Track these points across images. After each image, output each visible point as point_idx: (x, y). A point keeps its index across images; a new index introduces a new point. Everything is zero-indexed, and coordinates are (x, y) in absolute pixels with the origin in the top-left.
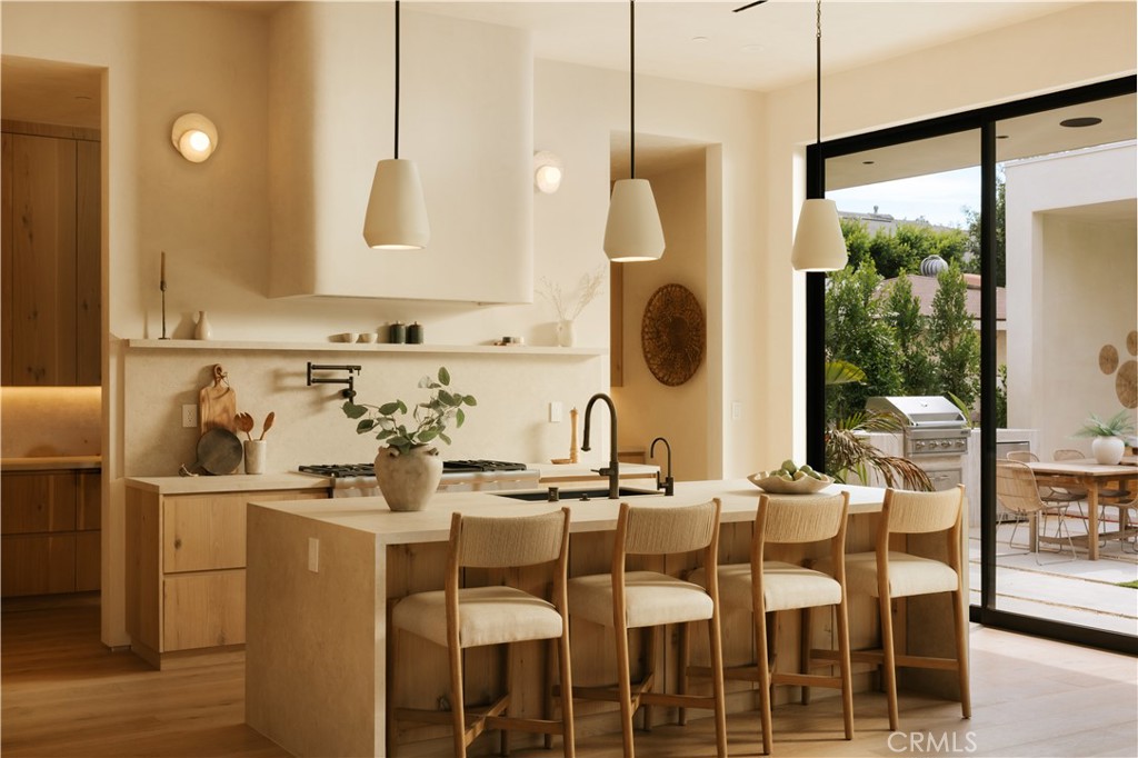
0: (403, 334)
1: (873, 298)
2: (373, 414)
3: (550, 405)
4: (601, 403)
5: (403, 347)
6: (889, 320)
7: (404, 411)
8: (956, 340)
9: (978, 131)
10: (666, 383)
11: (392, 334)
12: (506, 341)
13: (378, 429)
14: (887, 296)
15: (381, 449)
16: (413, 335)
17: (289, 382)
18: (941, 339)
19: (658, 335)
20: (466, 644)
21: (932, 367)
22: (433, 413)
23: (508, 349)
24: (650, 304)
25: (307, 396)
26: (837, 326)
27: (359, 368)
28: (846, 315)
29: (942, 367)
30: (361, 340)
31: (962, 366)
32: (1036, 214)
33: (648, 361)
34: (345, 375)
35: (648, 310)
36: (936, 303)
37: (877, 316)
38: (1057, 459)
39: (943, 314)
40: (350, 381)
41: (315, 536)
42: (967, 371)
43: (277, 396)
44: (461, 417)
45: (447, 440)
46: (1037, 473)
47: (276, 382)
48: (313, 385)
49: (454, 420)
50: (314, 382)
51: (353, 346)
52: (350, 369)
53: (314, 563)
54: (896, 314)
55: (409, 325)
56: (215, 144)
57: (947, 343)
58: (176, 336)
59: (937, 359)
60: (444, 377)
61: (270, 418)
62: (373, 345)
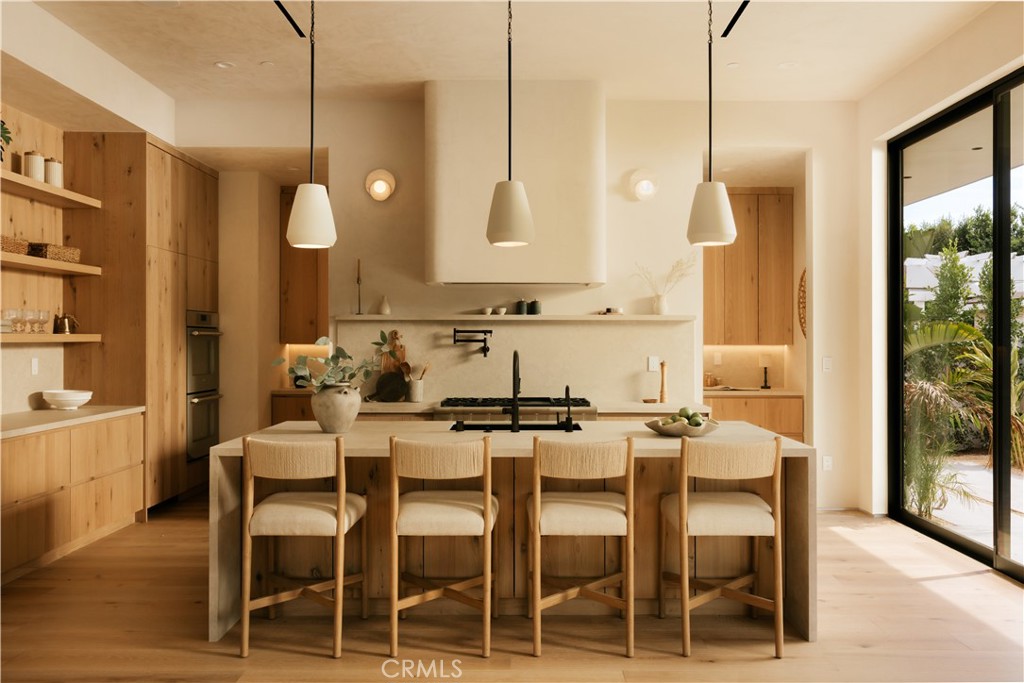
0: (525, 308)
3: (648, 359)
5: (525, 317)
11: (518, 308)
12: (609, 310)
16: (533, 308)
17: (444, 341)
23: (608, 317)
25: (455, 352)
27: (490, 332)
30: (494, 312)
34: (481, 336)
40: (484, 341)
43: (436, 351)
47: (436, 342)
48: (458, 343)
50: (458, 341)
51: (488, 316)
52: (485, 332)
55: (530, 302)
56: (393, 186)
58: (370, 313)
62: (503, 314)
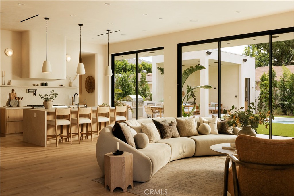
0: (44, 84)
1: (129, 78)
2: (43, 96)
4: (76, 94)
5: (45, 86)
6: (132, 82)
7: (47, 95)
8: (144, 86)
9: (136, 54)
10: (89, 93)
11: (42, 85)
12: (61, 85)
13: (44, 98)
14: (132, 78)
15: (44, 101)
16: (46, 84)
18: (142, 85)
19: (88, 84)
20: (57, 125)
21: (140, 90)
22: (52, 96)
23: (62, 87)
24: (86, 79)
26: (122, 83)
28: (124, 81)
29: (142, 90)
31: (145, 90)
32: (157, 63)
33: (86, 89)
35: (86, 80)
36: (141, 78)
37: (130, 81)
38: (157, 106)
39: (142, 81)
40: (35, 92)
41: (35, 112)
42: (146, 91)
44: (56, 96)
45: (54, 100)
46: (151, 108)
49: (55, 97)
50: (29, 92)
52: (36, 90)
53: (35, 116)
54: (133, 81)
56: (13, 53)
57: (143, 86)
59: (141, 89)
60: (53, 91)
61: (22, 98)
62: (39, 86)
